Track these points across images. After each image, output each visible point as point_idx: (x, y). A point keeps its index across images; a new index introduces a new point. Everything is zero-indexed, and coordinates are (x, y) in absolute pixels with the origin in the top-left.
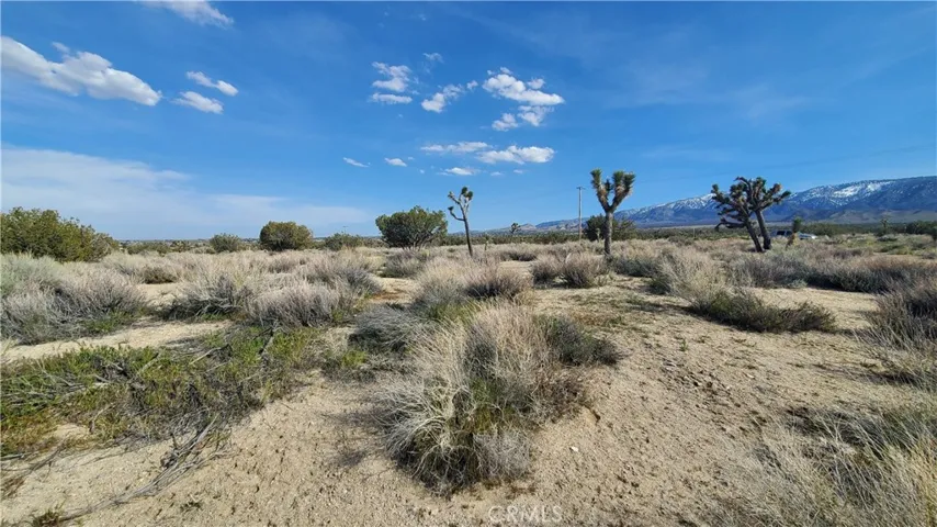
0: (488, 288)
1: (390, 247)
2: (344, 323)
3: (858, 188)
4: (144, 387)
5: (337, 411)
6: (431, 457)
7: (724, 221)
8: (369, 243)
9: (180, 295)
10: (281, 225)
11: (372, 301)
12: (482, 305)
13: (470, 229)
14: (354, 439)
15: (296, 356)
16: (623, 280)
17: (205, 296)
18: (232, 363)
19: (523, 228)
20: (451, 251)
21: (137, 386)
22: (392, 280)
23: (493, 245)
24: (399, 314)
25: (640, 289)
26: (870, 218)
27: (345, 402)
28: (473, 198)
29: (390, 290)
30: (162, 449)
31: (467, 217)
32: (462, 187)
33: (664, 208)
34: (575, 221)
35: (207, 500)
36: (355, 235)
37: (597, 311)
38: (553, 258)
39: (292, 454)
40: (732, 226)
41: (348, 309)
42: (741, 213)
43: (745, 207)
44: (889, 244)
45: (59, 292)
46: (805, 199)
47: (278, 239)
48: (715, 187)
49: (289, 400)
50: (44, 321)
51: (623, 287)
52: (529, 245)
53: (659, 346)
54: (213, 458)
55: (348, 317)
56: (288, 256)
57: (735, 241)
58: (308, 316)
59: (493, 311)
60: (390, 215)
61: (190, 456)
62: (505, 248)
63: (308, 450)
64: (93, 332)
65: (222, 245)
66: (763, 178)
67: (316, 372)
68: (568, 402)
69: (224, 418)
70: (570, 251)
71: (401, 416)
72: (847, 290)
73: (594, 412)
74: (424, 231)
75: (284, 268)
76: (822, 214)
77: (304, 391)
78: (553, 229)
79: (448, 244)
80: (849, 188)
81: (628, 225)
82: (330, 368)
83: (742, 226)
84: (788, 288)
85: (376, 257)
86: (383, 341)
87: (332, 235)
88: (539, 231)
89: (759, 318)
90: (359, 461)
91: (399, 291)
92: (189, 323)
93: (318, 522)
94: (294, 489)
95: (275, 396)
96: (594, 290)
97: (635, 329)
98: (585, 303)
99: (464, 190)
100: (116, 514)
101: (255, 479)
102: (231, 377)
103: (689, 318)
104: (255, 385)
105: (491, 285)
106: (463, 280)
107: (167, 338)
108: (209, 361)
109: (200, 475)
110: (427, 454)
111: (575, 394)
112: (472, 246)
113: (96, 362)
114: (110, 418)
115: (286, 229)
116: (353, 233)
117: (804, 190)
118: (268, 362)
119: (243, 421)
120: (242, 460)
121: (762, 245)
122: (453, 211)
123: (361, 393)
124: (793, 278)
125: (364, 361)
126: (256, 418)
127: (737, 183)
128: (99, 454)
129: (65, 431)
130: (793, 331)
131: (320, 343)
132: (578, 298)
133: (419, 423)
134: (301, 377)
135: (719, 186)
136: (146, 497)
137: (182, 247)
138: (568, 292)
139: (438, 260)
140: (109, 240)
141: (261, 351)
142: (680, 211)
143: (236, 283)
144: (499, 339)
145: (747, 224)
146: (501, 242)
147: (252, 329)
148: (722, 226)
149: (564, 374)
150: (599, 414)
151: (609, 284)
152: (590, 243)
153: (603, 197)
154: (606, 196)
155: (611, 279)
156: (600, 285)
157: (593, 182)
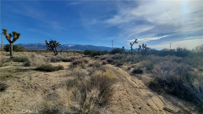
3: (72, 45)
7: (48, 49)
16: (16, 64)
25: (22, 66)
26: (73, 50)
33: (35, 44)
40: (50, 50)
42: (52, 47)
43: (53, 46)
44: (75, 54)
46: (64, 46)
48: (46, 41)
51: (15, 66)
53: (23, 80)
57: (52, 53)
66: (56, 41)
72: (68, 62)
76: (67, 49)
80: (70, 45)
81: (22, 48)
83: (52, 50)
84: (59, 62)
89: (51, 69)
97: (16, 77)
103: (35, 71)
117: (64, 44)
121: (56, 54)
124: (60, 60)
127: (51, 41)
130: (57, 70)
135: (47, 41)
142: (39, 45)
145: (53, 50)
148: (48, 50)
151: (10, 65)
152: (6, 52)
153: (8, 38)
154: (10, 38)
155: (11, 63)
156: (6, 66)
157: (4, 33)
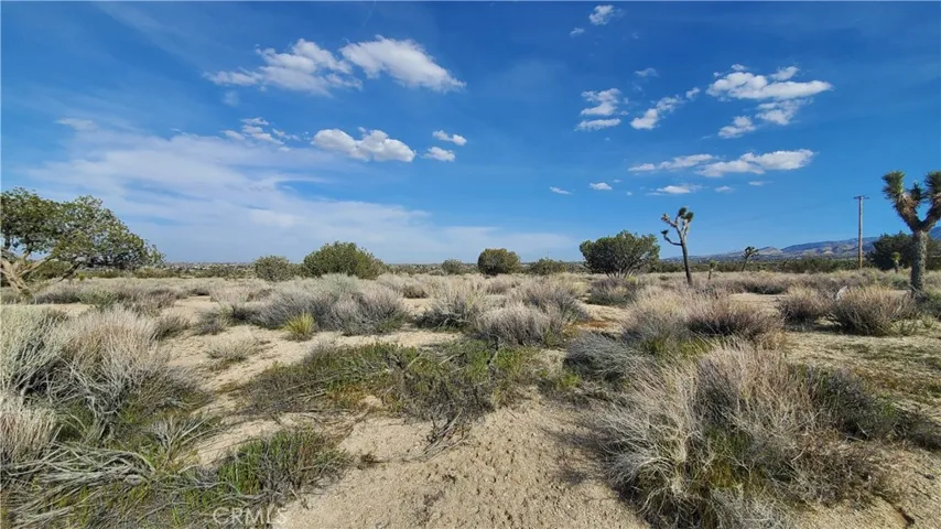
0: (717, 323)
1: (593, 272)
2: (555, 347)
4: (412, 378)
5: (555, 428)
6: (657, 500)
8: (572, 268)
9: (430, 309)
10: (495, 251)
11: (579, 327)
12: (716, 343)
13: (689, 254)
14: (575, 459)
15: (516, 371)
17: (446, 312)
18: (469, 368)
19: (761, 253)
20: (663, 279)
21: (408, 375)
22: (598, 307)
23: (717, 273)
24: (611, 344)
27: (562, 421)
28: (693, 219)
29: (596, 316)
30: (426, 428)
31: (686, 241)
32: (679, 208)
34: (850, 243)
35: (459, 477)
36: (558, 261)
37: (900, 370)
38: (814, 293)
39: (519, 458)
41: (557, 333)
45: (361, 301)
47: (493, 264)
49: (513, 409)
50: (354, 321)
52: (772, 274)
54: (460, 445)
55: (558, 341)
56: (502, 279)
58: (524, 335)
59: (728, 352)
60: (594, 241)
61: (445, 439)
62: (734, 276)
63: (533, 457)
64: (379, 332)
65: (451, 268)
67: (534, 388)
68: (852, 485)
69: (465, 413)
70: (843, 283)
71: (623, 447)
73: (900, 510)
74: (632, 257)
75: (500, 290)
77: (525, 404)
78: (813, 252)
79: (658, 271)
82: (546, 386)
85: (580, 283)
86: (597, 369)
87: (536, 261)
88: (787, 255)
90: (580, 482)
91: (607, 319)
92: (434, 332)
93: (547, 525)
94: (524, 489)
95: (503, 404)
96: (892, 340)
98: (875, 357)
99: (682, 212)
100: (404, 468)
101: (492, 472)
102: (468, 380)
104: (487, 391)
105: (722, 322)
106: (685, 313)
107: (421, 342)
108: (451, 365)
109: (453, 455)
110: (652, 494)
111: (865, 478)
112: (693, 274)
113: (384, 352)
114: (393, 395)
115: (499, 254)
116: (556, 260)
118: (494, 373)
119: (480, 419)
120: (482, 452)
122: (667, 236)
123: (576, 416)
125: (578, 386)
126: (489, 418)
128: (390, 421)
129: (371, 400)
131: (536, 362)
132: (863, 349)
133: (646, 459)
134: (520, 389)
136: (420, 461)
137: (423, 269)
138: (842, 339)
139: (649, 289)
140: (381, 263)
141: (489, 362)
143: (468, 302)
144: (742, 386)
146: (728, 270)
147: (480, 342)
149: (843, 447)
150: (910, 514)
151: (922, 334)
152: (882, 273)
153: (907, 210)
154: (913, 208)
155: (927, 326)
156: (904, 333)
157: (887, 190)
